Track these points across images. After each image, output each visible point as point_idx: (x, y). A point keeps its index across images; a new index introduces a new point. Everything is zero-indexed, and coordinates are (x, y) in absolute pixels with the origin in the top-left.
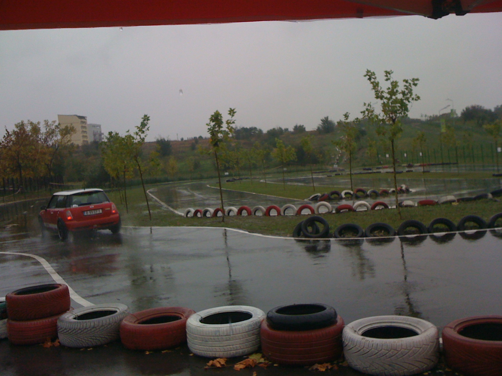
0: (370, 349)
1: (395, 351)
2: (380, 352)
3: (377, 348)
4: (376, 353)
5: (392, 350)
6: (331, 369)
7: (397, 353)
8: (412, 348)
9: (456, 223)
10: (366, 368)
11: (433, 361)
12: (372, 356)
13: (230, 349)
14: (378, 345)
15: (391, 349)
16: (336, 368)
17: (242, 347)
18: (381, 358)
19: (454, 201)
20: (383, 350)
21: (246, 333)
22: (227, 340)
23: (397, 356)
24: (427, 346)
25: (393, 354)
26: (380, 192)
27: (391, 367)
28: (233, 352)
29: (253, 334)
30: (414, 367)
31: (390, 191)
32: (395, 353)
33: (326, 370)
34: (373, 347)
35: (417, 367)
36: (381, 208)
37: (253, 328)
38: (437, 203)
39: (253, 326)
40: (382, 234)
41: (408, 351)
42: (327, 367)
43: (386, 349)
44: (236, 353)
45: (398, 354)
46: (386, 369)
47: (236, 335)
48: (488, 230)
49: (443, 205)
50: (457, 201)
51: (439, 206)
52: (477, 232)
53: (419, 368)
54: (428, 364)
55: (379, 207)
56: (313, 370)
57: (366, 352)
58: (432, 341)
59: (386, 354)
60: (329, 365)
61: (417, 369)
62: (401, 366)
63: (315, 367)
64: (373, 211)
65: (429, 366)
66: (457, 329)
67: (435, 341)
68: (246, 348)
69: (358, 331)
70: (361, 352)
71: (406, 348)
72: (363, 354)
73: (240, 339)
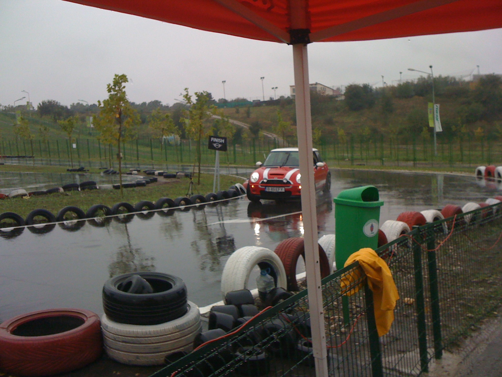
9: (24, 218)
38: (7, 197)
48: (57, 223)
49: (15, 199)
50: (28, 195)
51: (9, 200)
52: (46, 225)
66: (11, 328)
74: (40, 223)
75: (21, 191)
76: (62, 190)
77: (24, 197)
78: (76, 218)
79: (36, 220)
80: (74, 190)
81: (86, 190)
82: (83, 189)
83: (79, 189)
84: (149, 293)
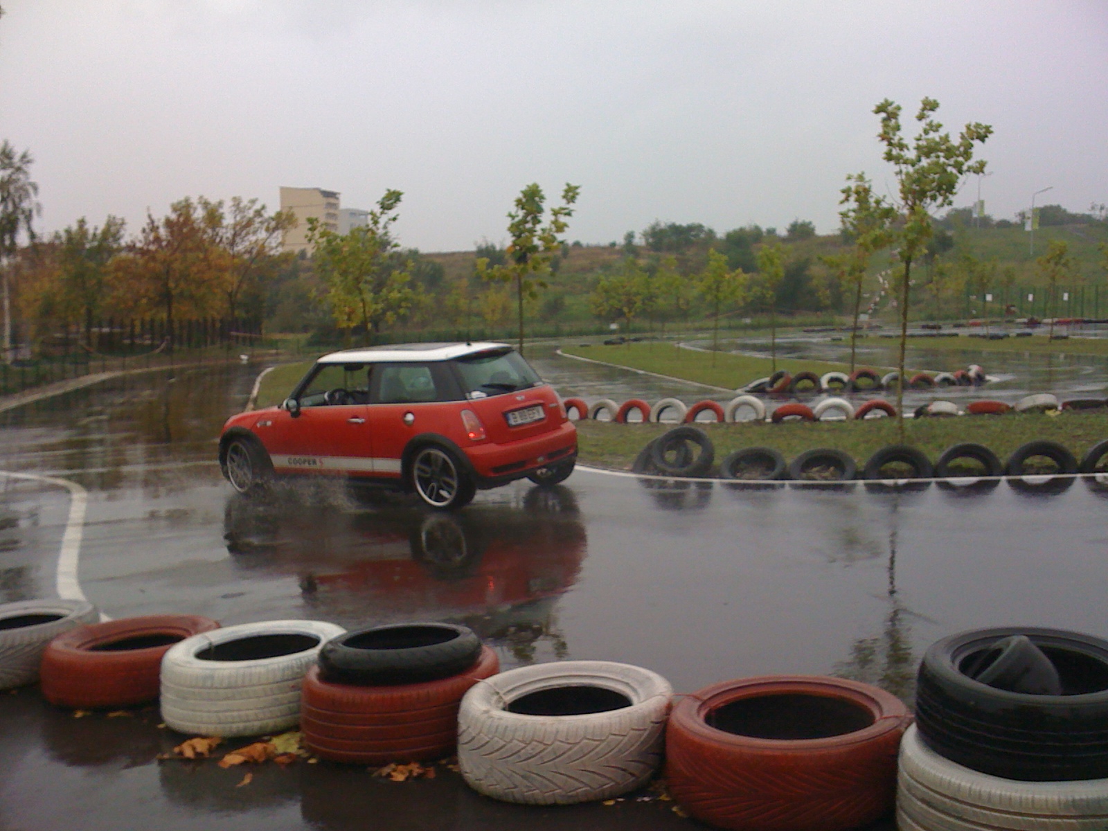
0: (490, 736)
1: (540, 745)
2: (508, 746)
3: (504, 735)
4: (501, 748)
5: (534, 743)
6: (420, 776)
7: (544, 749)
8: (581, 740)
9: (1004, 459)
10: (480, 780)
11: (632, 775)
12: (492, 753)
13: (230, 720)
14: (508, 729)
15: (533, 740)
16: (431, 774)
17: (261, 716)
18: (509, 759)
19: (1052, 407)
20: (515, 741)
21: (275, 685)
22: (227, 698)
23: (542, 757)
24: (621, 738)
25: (534, 754)
26: (911, 379)
27: (525, 782)
28: (237, 727)
29: (293, 687)
30: (581, 786)
31: (937, 379)
32: (538, 751)
33: (407, 779)
34: (497, 734)
35: (586, 785)
36: (879, 416)
37: (297, 673)
38: (1011, 410)
39: (296, 670)
40: (826, 474)
41: (569, 746)
42: (411, 772)
43: (521, 739)
44: (245, 729)
45: (546, 752)
46: (516, 786)
47: (248, 688)
48: (1078, 476)
49: (1024, 415)
50: (1060, 408)
51: (1010, 417)
53: (590, 787)
54: (618, 781)
55: (875, 414)
56: (380, 776)
57: (483, 742)
58: (637, 728)
59: (519, 751)
60: (418, 768)
61: (586, 791)
62: (549, 780)
63: (386, 771)
64: (859, 421)
65: (622, 786)
66: (714, 704)
67: (649, 726)
68: (269, 718)
69: (505, 694)
70: (476, 744)
71: (567, 739)
72: (478, 748)
73: (258, 697)
74: (1039, 473)
75: (1043, 399)
77: (1050, 413)
79: (1032, 466)
84: (1045, 692)
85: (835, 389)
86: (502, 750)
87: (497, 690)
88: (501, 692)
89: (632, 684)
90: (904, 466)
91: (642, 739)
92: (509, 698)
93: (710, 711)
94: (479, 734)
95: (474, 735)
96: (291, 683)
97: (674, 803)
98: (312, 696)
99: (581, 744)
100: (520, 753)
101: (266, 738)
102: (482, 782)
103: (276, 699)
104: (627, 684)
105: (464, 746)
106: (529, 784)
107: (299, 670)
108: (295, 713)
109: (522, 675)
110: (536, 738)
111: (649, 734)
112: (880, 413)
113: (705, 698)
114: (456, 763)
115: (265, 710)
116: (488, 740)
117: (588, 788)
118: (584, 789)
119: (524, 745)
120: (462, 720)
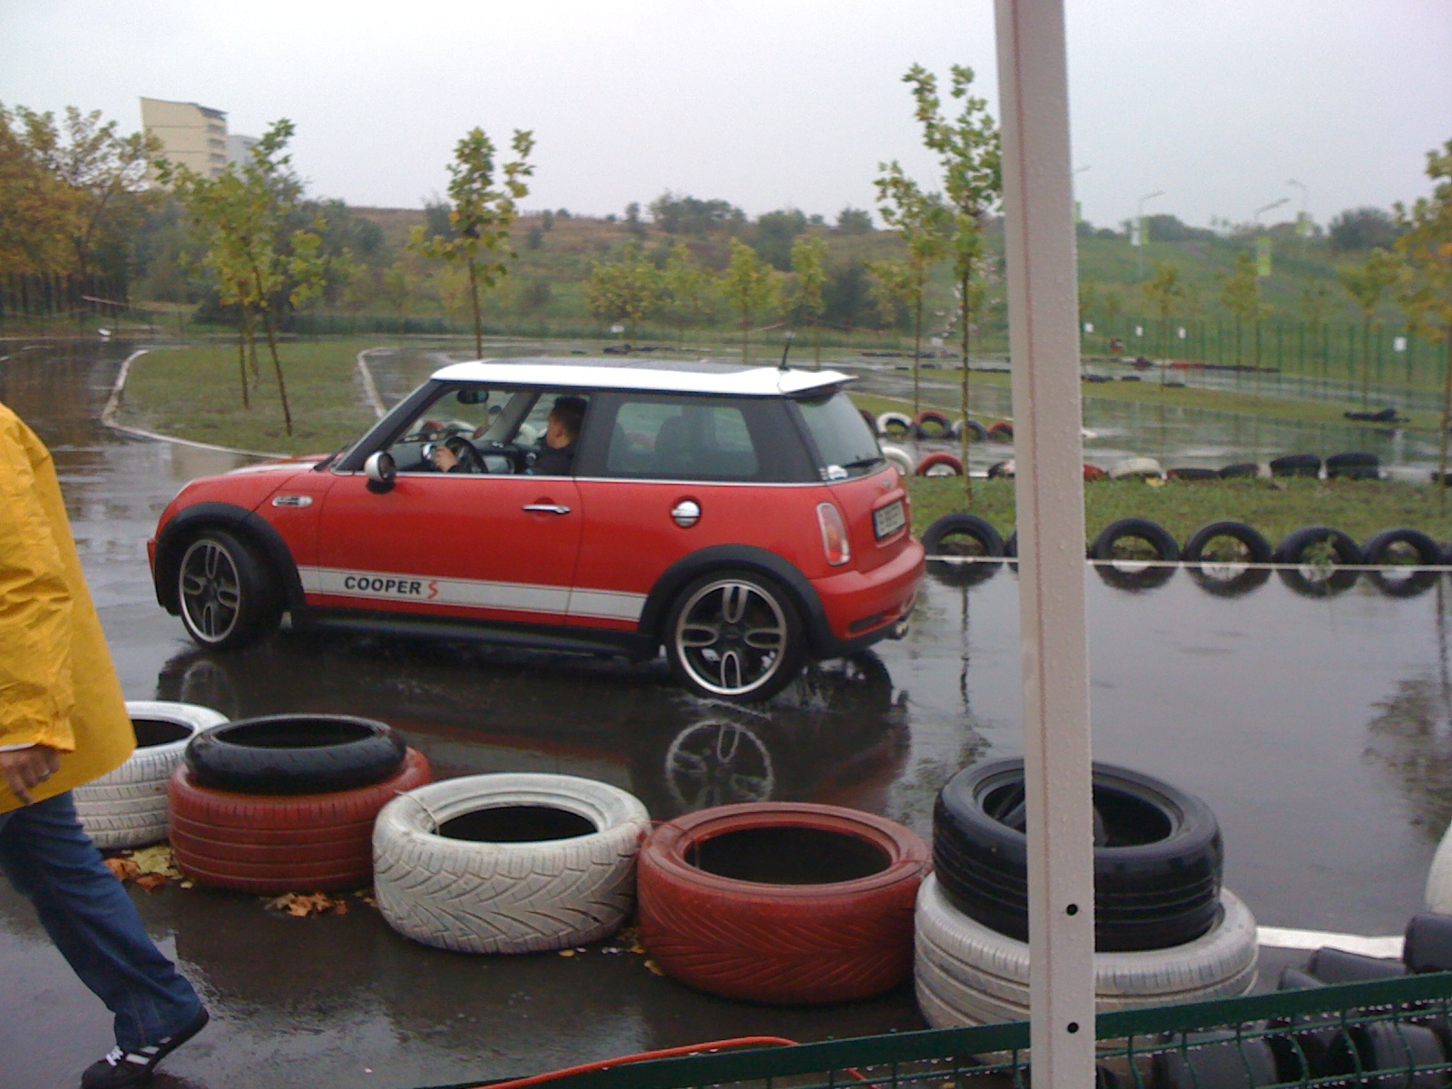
0: (412, 865)
1: (476, 879)
2: (435, 878)
3: (429, 865)
4: (426, 880)
5: (468, 876)
6: (326, 910)
7: (481, 884)
8: (528, 875)
10: (401, 919)
11: (595, 919)
12: (414, 887)
15: (466, 871)
16: (342, 908)
17: (117, 824)
18: (435, 895)
19: (1154, 475)
20: (443, 872)
21: (135, 786)
23: (478, 895)
24: (579, 873)
25: (468, 889)
26: (988, 427)
27: (459, 924)
29: (157, 789)
30: (529, 930)
32: (473, 885)
33: (309, 913)
34: (421, 863)
35: (537, 931)
36: (944, 474)
37: (161, 772)
38: (1106, 476)
39: (159, 767)
41: (512, 881)
42: (314, 904)
43: (450, 870)
45: (483, 887)
46: (447, 929)
48: (1181, 565)
49: (1119, 483)
50: (1164, 476)
51: (1104, 484)
52: (1149, 568)
53: (543, 934)
54: (577, 926)
55: (940, 471)
56: (275, 908)
57: (403, 872)
58: (598, 861)
59: (449, 885)
60: (323, 900)
61: (536, 938)
62: (488, 923)
63: (281, 902)
64: (920, 478)
65: (582, 934)
66: (697, 835)
67: (616, 860)
68: (129, 827)
69: (434, 812)
70: (394, 873)
71: (509, 872)
72: (397, 879)
73: (111, 800)
74: (1131, 558)
75: (1143, 463)
76: (1265, 471)
77: (1152, 482)
78: (1242, 559)
79: (1124, 549)
80: (1301, 474)
81: (1340, 479)
82: (1331, 475)
83: (1323, 474)
85: (894, 434)
86: (428, 883)
87: (425, 807)
88: (430, 810)
89: (598, 806)
90: (969, 540)
91: (607, 875)
92: (441, 817)
93: (693, 844)
94: (397, 861)
95: (391, 861)
96: (153, 784)
97: (646, 956)
98: (181, 803)
99: (528, 879)
100: (450, 888)
101: (125, 852)
102: (404, 922)
103: (137, 804)
104: (592, 806)
105: (382, 875)
106: (462, 926)
107: (164, 768)
108: (163, 822)
109: (458, 789)
110: (470, 870)
111: (617, 870)
112: (945, 470)
113: (686, 827)
114: (373, 896)
115: (122, 817)
116: (410, 869)
117: (539, 935)
118: (534, 935)
119: (454, 878)
120: (376, 843)
